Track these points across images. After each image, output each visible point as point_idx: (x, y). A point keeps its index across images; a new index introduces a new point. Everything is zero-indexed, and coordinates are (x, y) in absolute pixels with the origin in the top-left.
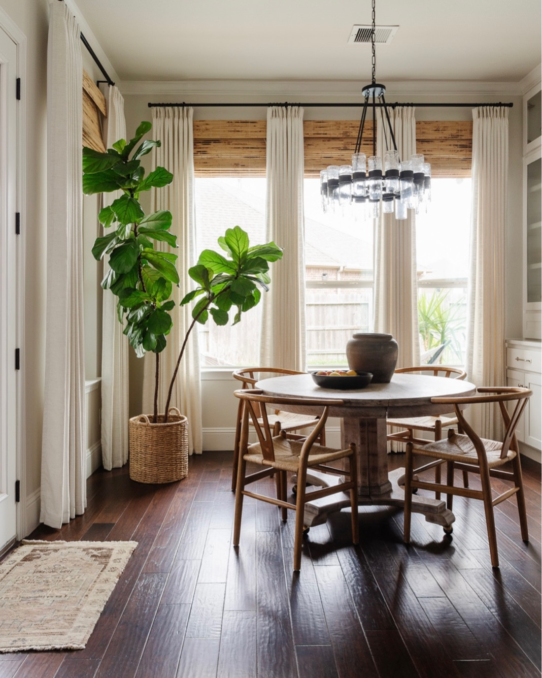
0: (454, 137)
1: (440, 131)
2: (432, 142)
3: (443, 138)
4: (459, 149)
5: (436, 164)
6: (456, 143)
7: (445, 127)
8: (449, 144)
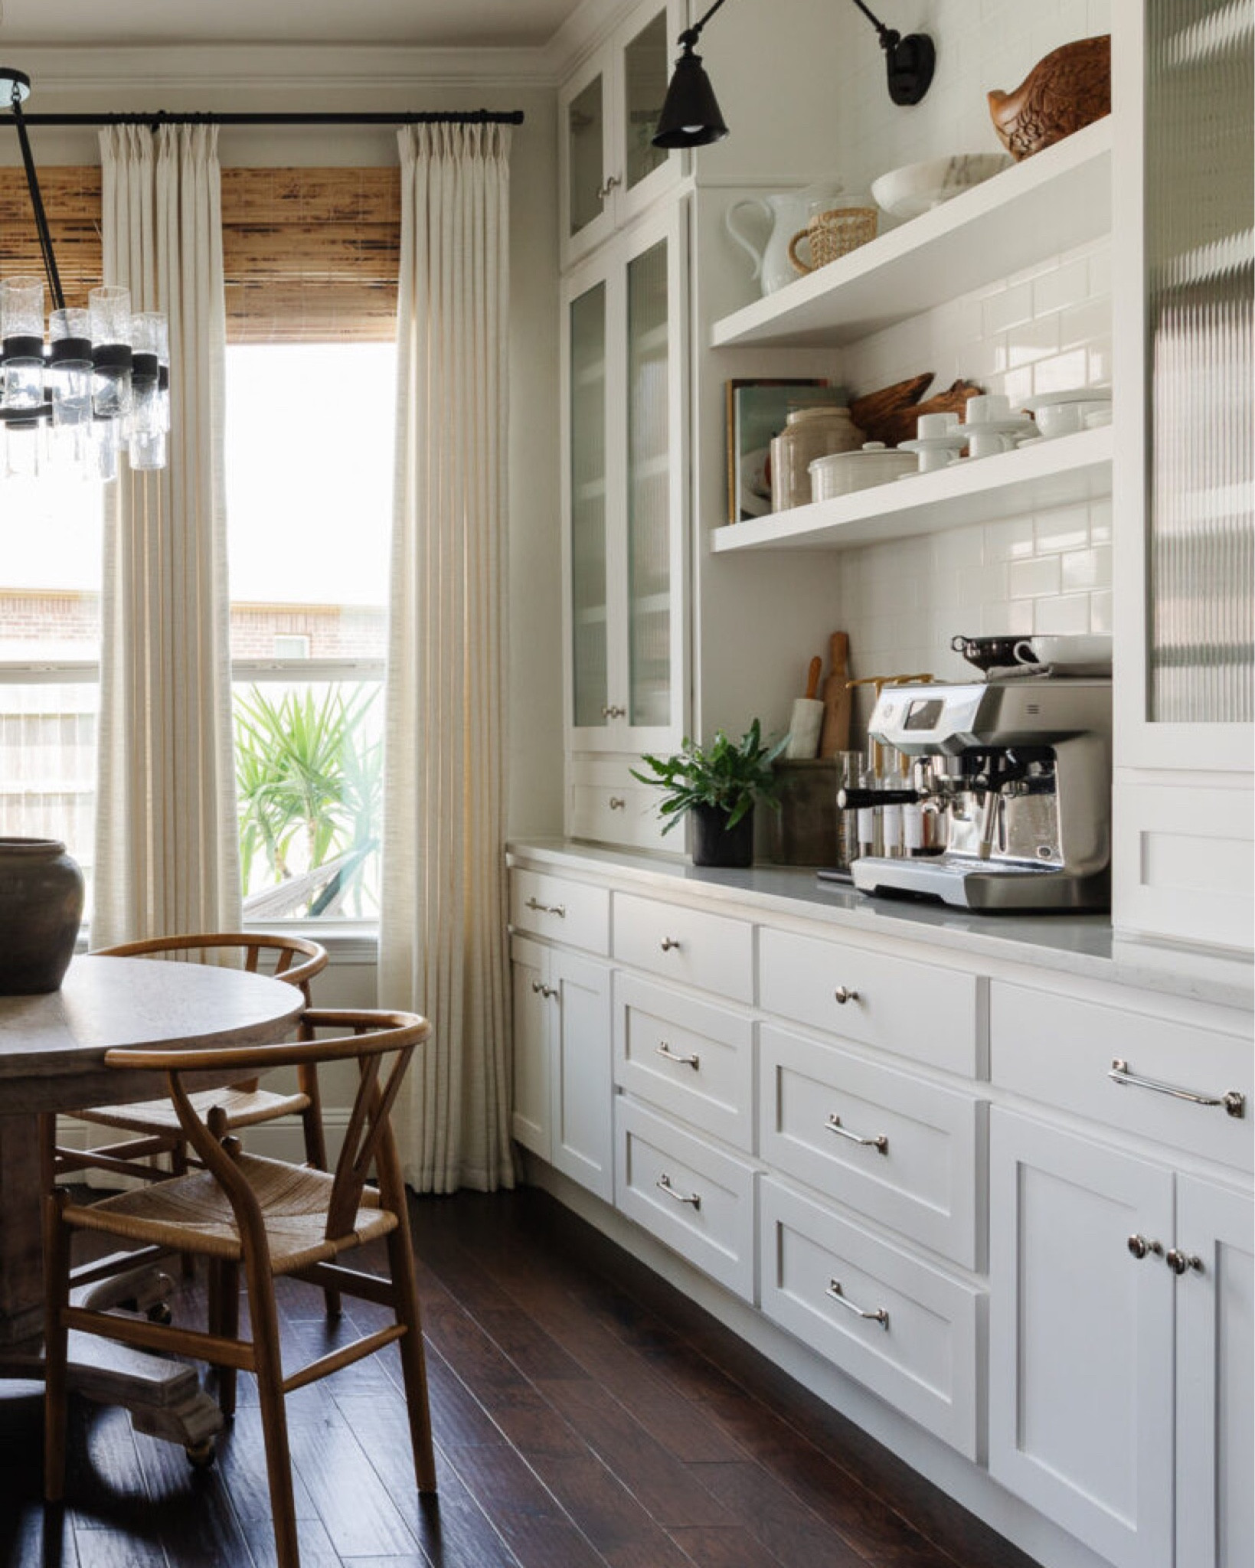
0: (345, 217)
1: (302, 201)
2: (274, 231)
3: (309, 220)
4: (361, 254)
5: (290, 300)
6: (351, 234)
7: (314, 186)
8: (331, 237)
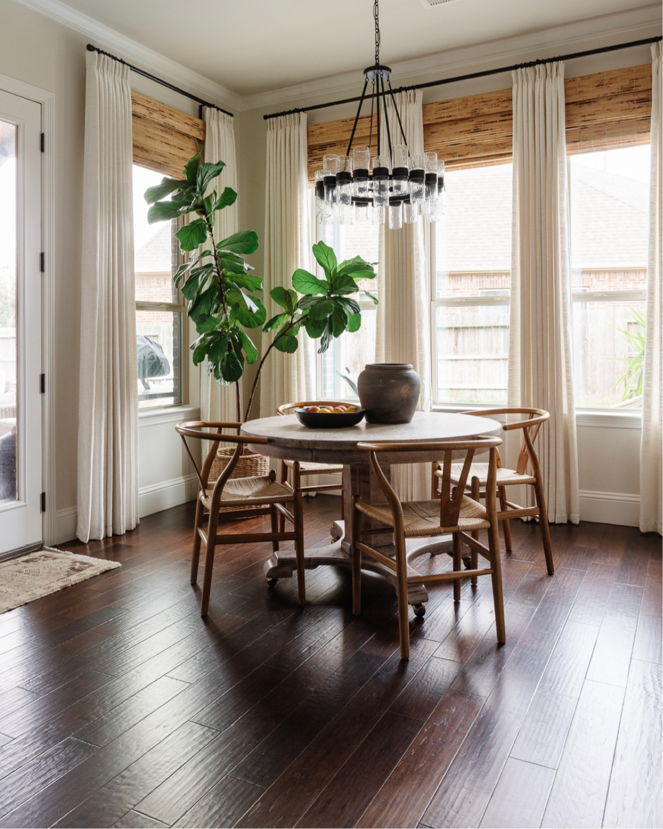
0: (626, 90)
1: (605, 86)
2: (594, 102)
3: (610, 94)
4: (636, 105)
5: (600, 131)
6: (631, 97)
7: (611, 79)
8: (620, 100)
